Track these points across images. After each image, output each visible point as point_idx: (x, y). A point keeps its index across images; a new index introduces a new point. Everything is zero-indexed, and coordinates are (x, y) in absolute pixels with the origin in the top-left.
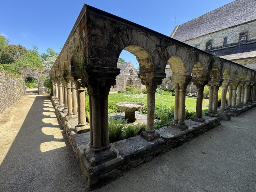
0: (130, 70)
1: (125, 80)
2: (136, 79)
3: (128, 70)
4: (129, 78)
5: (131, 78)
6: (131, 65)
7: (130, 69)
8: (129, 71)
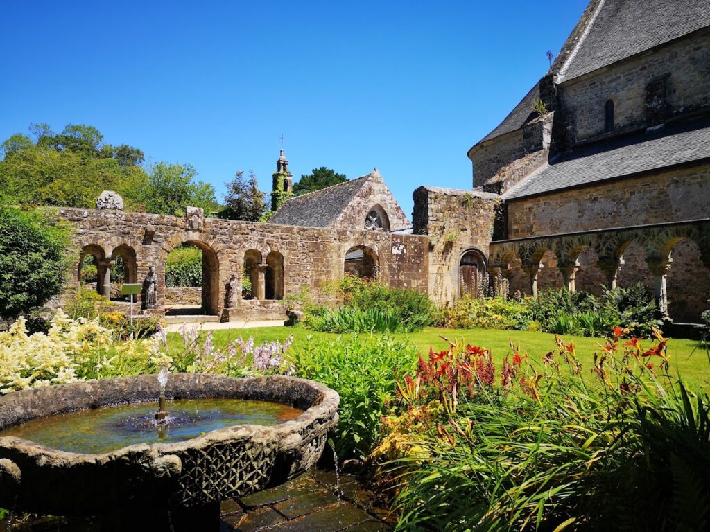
0: (372, 213)
1: (335, 255)
2: (395, 251)
3: (360, 212)
4: (359, 247)
5: (368, 244)
6: (376, 187)
7: (371, 205)
8: (367, 219)
